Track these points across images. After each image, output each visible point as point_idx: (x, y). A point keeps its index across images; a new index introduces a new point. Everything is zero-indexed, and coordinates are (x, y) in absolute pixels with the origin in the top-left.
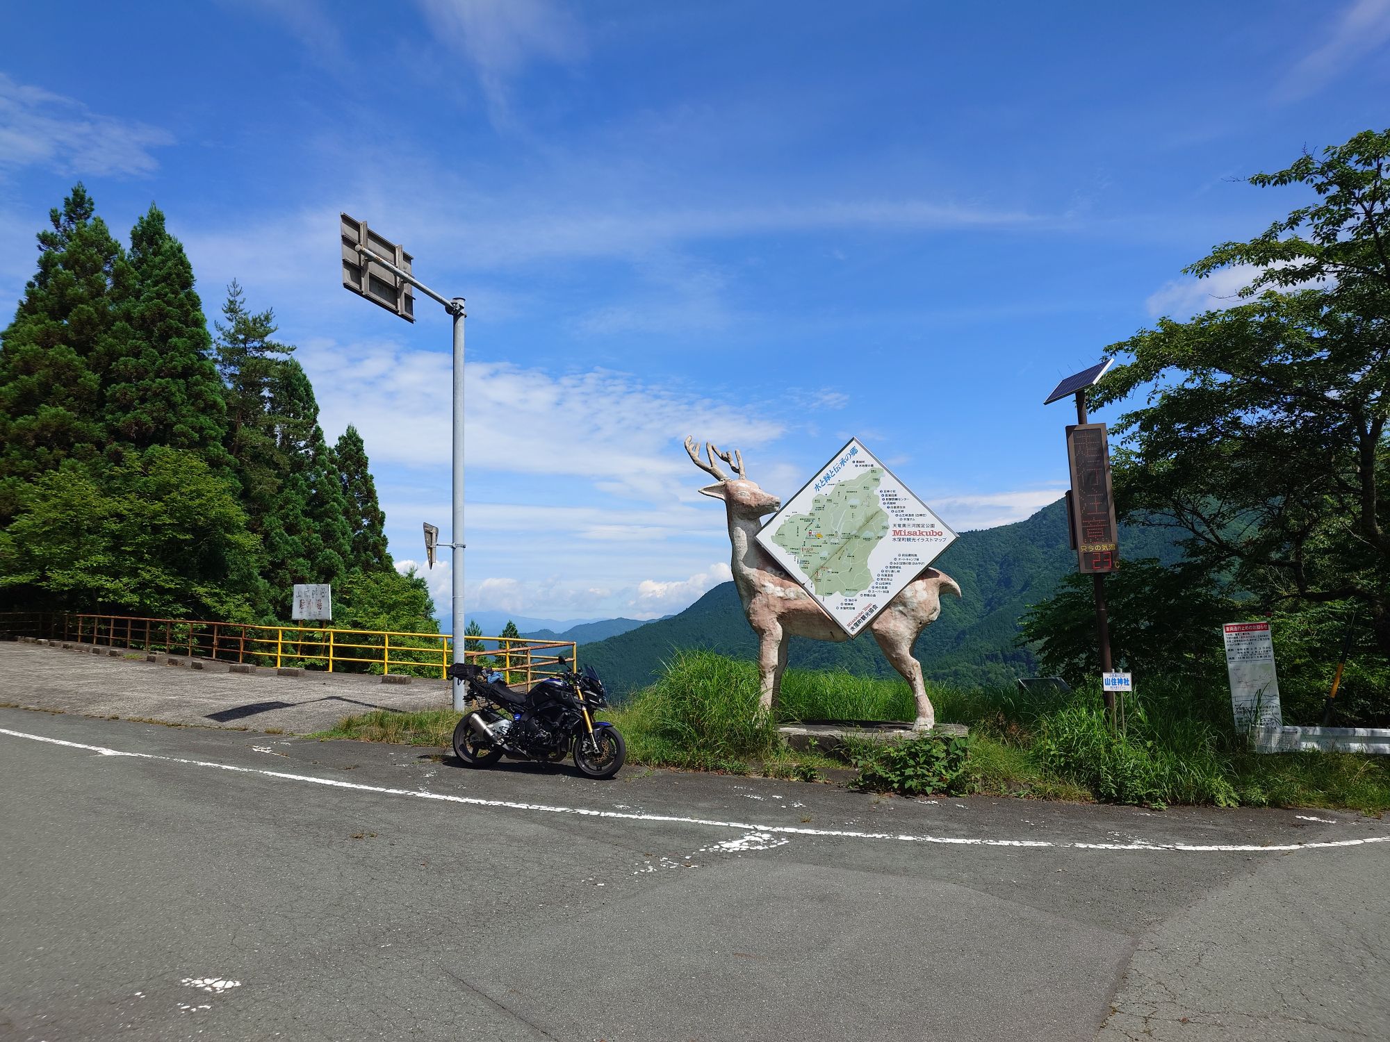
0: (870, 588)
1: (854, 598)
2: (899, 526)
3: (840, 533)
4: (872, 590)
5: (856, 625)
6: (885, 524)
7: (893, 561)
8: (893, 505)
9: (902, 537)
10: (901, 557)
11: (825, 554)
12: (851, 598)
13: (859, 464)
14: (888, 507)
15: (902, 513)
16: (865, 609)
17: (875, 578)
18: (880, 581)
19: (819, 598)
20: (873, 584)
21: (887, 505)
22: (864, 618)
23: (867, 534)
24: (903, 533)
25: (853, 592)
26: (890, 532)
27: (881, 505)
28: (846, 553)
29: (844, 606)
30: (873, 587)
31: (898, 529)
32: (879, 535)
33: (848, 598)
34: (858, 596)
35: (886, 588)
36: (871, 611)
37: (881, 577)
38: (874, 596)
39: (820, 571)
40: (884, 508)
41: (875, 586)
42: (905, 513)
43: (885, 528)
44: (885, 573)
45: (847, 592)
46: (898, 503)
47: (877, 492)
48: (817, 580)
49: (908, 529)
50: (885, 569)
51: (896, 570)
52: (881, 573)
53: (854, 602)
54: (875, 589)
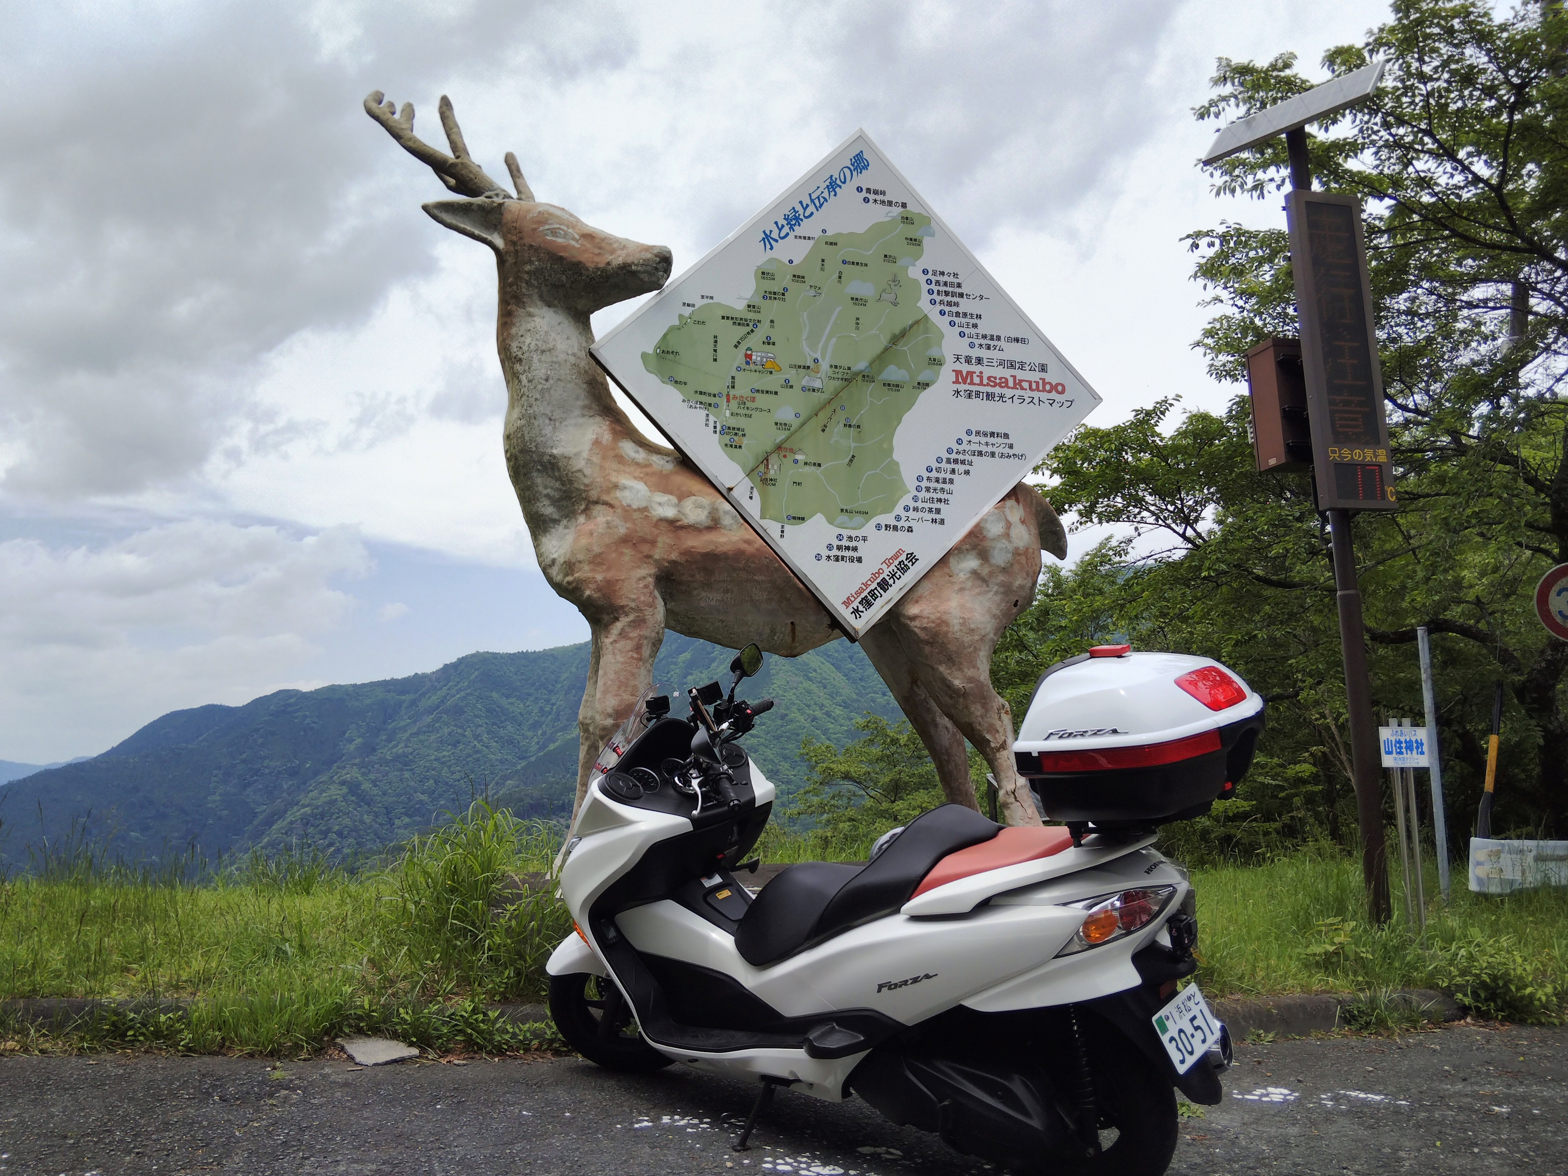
0: (899, 510)
1: (860, 533)
2: (968, 360)
3: (824, 366)
4: (903, 514)
5: (867, 603)
6: (934, 353)
7: (955, 446)
8: (954, 309)
9: (974, 388)
10: (973, 438)
11: (786, 414)
12: (853, 534)
13: (872, 197)
14: (942, 313)
15: (973, 331)
16: (888, 562)
17: (911, 484)
18: (923, 494)
19: (772, 528)
20: (907, 500)
21: (939, 307)
22: (884, 585)
23: (892, 373)
24: (977, 380)
25: (859, 519)
26: (946, 374)
27: (924, 303)
28: (841, 416)
29: (835, 552)
30: (907, 509)
31: (965, 368)
32: (922, 378)
33: (846, 533)
34: (869, 529)
35: (938, 511)
36: (903, 568)
37: (925, 484)
38: (910, 530)
39: (773, 459)
40: (933, 313)
41: (912, 504)
42: (981, 330)
43: (936, 362)
44: (934, 474)
45: (843, 518)
46: (965, 305)
47: (914, 272)
48: (766, 482)
49: (988, 372)
50: (935, 465)
51: (961, 468)
52: (925, 474)
53: (860, 544)
54: (911, 514)
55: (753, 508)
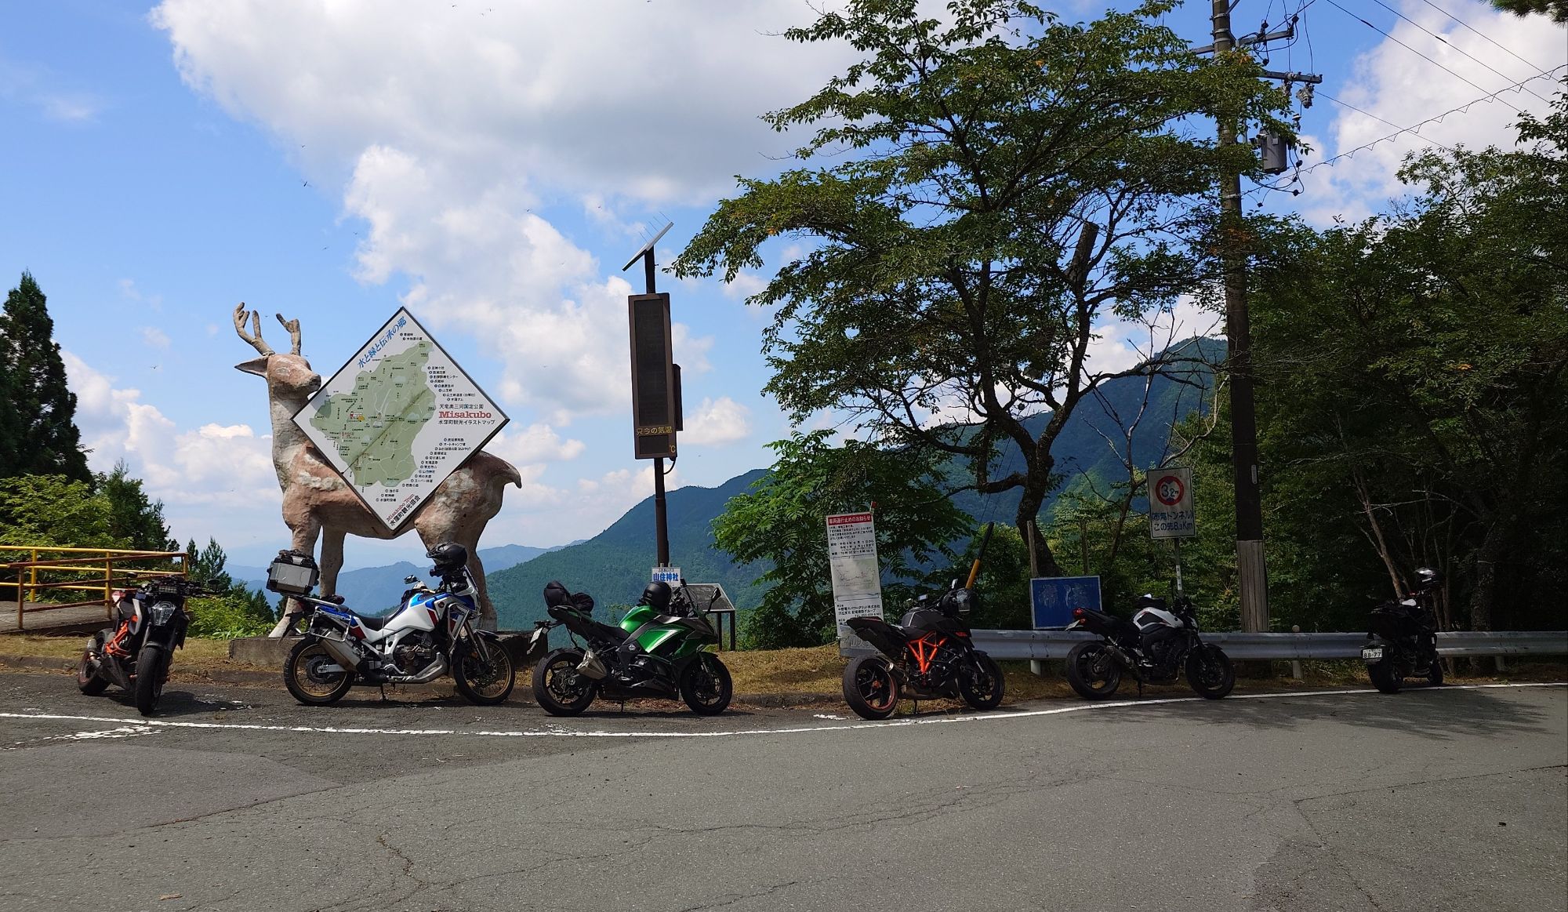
0: (413, 477)
1: (395, 488)
2: (446, 406)
3: (383, 415)
4: (414, 479)
5: (397, 518)
6: (431, 405)
7: (439, 447)
8: (441, 384)
9: (448, 419)
10: (448, 443)
11: (366, 439)
12: (392, 489)
13: (407, 337)
14: (436, 386)
15: (450, 393)
16: (407, 500)
17: (418, 464)
18: (424, 469)
20: (416, 472)
21: (434, 384)
22: (405, 511)
23: (412, 416)
24: (450, 415)
25: (395, 482)
26: (436, 414)
27: (428, 383)
28: (389, 438)
29: (384, 497)
30: (416, 476)
31: (445, 410)
32: (425, 417)
33: (389, 489)
34: (399, 486)
35: (430, 476)
36: (413, 502)
37: (425, 464)
38: (417, 486)
39: (360, 459)
40: (431, 386)
41: (419, 474)
42: (452, 393)
43: (432, 409)
44: (429, 460)
45: (389, 482)
46: (446, 381)
47: (424, 369)
48: (357, 469)
49: (455, 411)
50: (429, 456)
51: (441, 456)
52: (425, 460)
53: (395, 493)
54: (418, 478)
55: (351, 481)
